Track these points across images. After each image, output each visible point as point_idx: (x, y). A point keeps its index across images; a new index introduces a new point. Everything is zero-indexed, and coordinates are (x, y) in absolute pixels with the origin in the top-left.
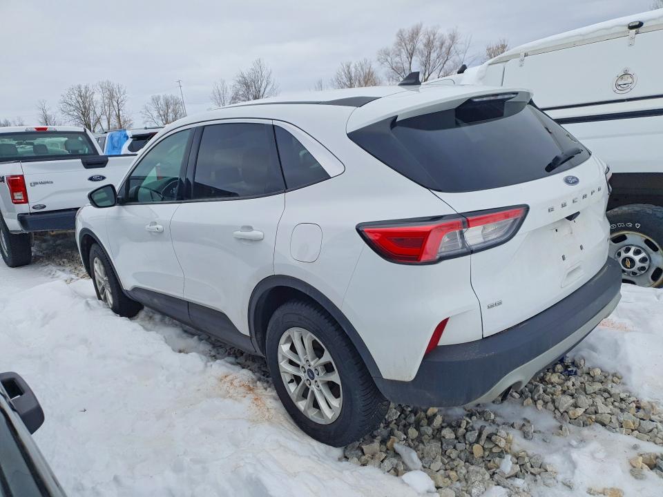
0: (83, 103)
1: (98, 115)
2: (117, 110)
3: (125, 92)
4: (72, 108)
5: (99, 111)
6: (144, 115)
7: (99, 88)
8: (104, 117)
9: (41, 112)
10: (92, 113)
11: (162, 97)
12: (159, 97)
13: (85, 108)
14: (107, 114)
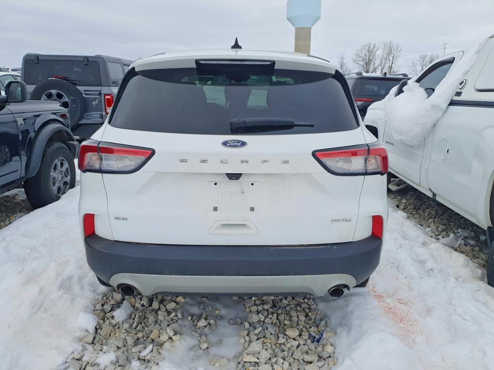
0: (369, 56)
1: (376, 66)
2: (391, 63)
3: (401, 50)
4: (361, 59)
5: (377, 63)
6: (410, 69)
7: (382, 45)
8: (380, 67)
9: (340, 60)
10: (372, 63)
11: (429, 56)
12: (427, 56)
13: (369, 60)
14: (383, 65)
